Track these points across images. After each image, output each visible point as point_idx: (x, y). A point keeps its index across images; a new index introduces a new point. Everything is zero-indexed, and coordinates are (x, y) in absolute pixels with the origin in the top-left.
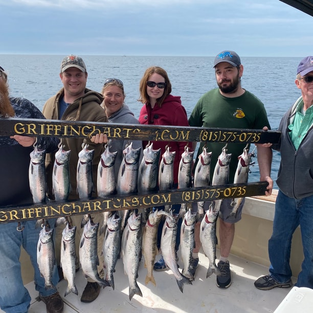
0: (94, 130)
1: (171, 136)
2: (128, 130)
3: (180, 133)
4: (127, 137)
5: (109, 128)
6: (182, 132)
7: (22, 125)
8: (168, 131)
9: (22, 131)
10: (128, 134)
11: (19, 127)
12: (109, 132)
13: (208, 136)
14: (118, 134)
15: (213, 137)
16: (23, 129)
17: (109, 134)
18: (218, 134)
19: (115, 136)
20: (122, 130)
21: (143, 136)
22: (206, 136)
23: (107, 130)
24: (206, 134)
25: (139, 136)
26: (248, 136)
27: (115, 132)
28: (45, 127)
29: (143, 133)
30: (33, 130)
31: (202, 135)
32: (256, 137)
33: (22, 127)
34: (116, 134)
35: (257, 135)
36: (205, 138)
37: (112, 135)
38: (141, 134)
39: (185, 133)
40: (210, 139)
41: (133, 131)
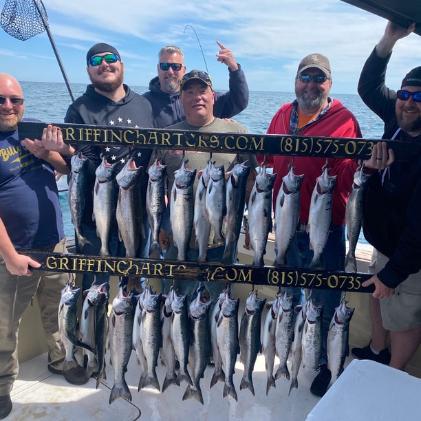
0: (131, 266)
1: (227, 275)
2: (171, 266)
3: (239, 272)
4: (171, 275)
5: (148, 264)
6: (242, 271)
7: (54, 259)
8: (223, 270)
9: (54, 265)
10: (171, 272)
11: (51, 261)
12: (148, 268)
13: (280, 277)
14: (159, 270)
15: (287, 279)
16: (55, 263)
17: (149, 271)
18: (294, 276)
19: (155, 274)
20: (163, 265)
21: (191, 274)
22: (276, 277)
23: (146, 266)
24: (275, 274)
25: (186, 274)
26: (341, 280)
27: (156, 269)
28: (78, 262)
29: (191, 270)
30: (65, 265)
31: (271, 276)
32: (354, 282)
33: (54, 261)
34: (157, 271)
35: (355, 279)
36: (275, 280)
37: (152, 272)
38: (188, 272)
39: (246, 273)
40: (283, 283)
41: (177, 267)
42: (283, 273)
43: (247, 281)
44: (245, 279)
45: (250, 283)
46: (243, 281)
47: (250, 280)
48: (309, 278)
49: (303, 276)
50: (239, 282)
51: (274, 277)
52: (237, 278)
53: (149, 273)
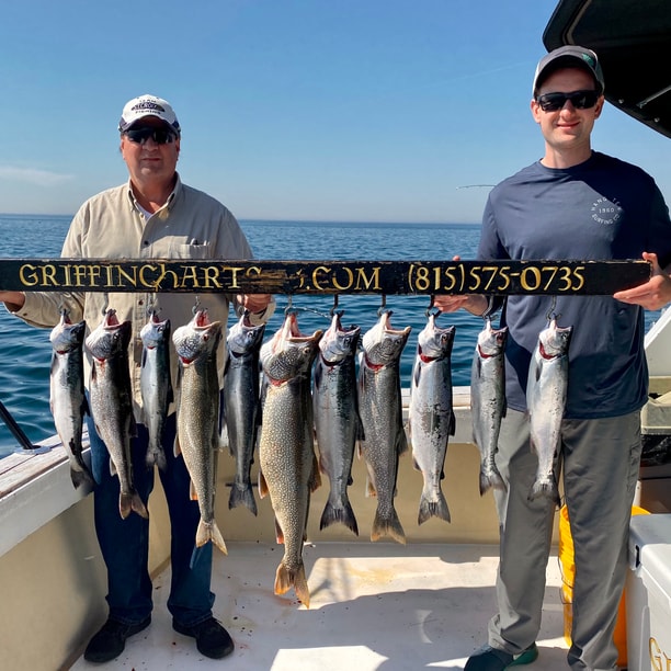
0: (164, 273)
1: (334, 280)
2: (235, 269)
3: (356, 274)
4: (235, 286)
5: (193, 268)
6: (361, 271)
7: (32, 268)
8: (327, 271)
9: (32, 280)
10: (235, 280)
11: (27, 272)
12: (194, 276)
13: (432, 277)
14: (214, 279)
15: (445, 281)
16: (34, 275)
17: (196, 282)
18: (457, 273)
19: (207, 285)
21: (271, 283)
22: (424, 278)
23: (190, 272)
24: (423, 273)
25: (261, 283)
27: (207, 277)
28: (73, 271)
29: (269, 276)
30: (51, 277)
31: (415, 276)
32: (573, 278)
33: (32, 272)
34: (211, 281)
35: (572, 271)
36: (423, 283)
37: (202, 282)
38: (265, 279)
39: (369, 274)
40: (437, 287)
41: (245, 271)
42: (437, 270)
43: (371, 290)
44: (368, 285)
45: (377, 291)
46: (364, 290)
47: (376, 287)
48: (485, 276)
49: (475, 272)
50: (357, 292)
51: (421, 277)
52: (354, 285)
53: (196, 284)
